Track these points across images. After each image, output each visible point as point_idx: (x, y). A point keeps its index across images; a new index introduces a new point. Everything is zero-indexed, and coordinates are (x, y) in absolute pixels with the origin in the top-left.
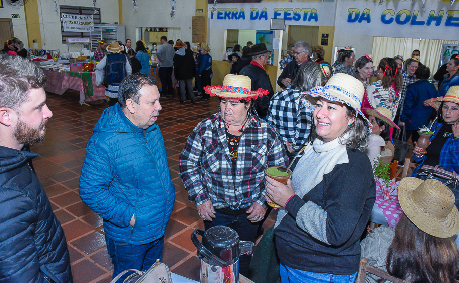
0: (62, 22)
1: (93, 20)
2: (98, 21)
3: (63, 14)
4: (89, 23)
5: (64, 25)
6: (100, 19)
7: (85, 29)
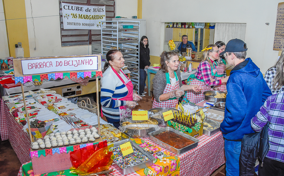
0: (61, 16)
1: (104, 13)
2: (111, 14)
3: (63, 4)
4: (100, 17)
5: (65, 20)
6: (114, 12)
7: (93, 25)
